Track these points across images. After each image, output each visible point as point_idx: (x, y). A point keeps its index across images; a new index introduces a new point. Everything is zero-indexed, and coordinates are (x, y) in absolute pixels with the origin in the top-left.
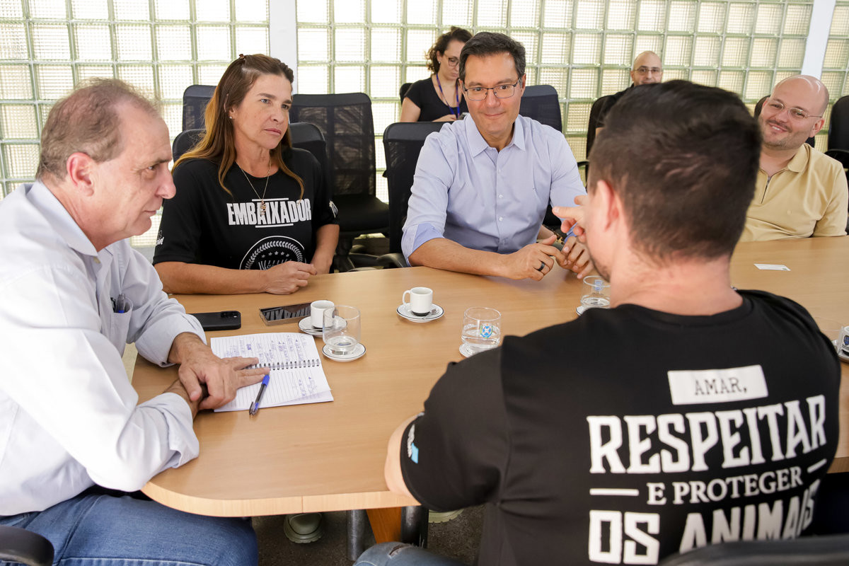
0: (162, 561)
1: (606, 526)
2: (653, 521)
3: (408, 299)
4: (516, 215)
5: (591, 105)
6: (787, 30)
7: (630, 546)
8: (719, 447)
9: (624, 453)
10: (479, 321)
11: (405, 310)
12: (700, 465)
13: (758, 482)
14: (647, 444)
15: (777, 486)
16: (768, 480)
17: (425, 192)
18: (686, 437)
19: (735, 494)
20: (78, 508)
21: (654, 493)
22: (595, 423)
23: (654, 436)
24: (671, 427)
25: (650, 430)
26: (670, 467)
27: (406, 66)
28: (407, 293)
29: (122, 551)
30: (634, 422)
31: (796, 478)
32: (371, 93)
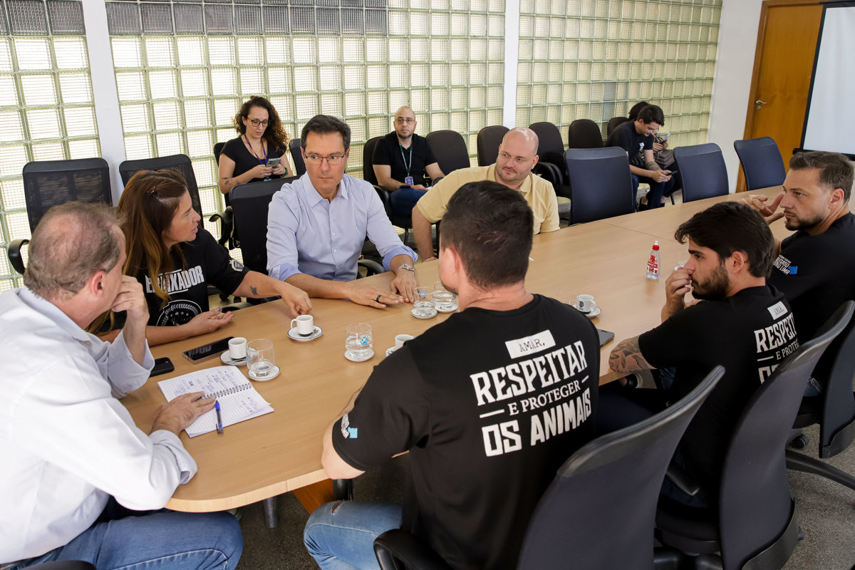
0: (177, 555)
1: (492, 434)
2: (515, 424)
3: (295, 324)
4: (345, 247)
5: (363, 146)
6: (491, 81)
7: (506, 442)
8: (538, 376)
9: (493, 391)
10: (357, 334)
11: (293, 333)
12: (531, 389)
13: (559, 392)
14: (503, 383)
15: (569, 393)
16: (564, 390)
17: (280, 239)
18: (521, 375)
19: (551, 401)
20: (96, 534)
21: (512, 408)
22: (475, 378)
23: (506, 377)
24: (513, 371)
25: (503, 375)
26: (517, 393)
27: (216, 130)
28: (294, 322)
29: (143, 556)
30: (494, 373)
31: (577, 386)
32: (190, 154)
